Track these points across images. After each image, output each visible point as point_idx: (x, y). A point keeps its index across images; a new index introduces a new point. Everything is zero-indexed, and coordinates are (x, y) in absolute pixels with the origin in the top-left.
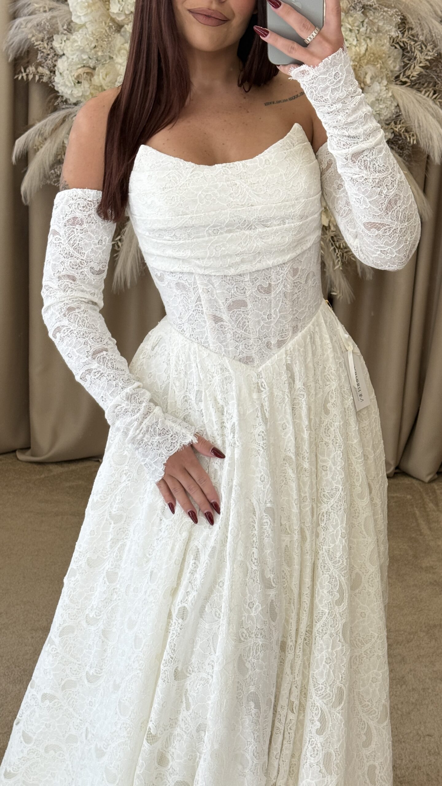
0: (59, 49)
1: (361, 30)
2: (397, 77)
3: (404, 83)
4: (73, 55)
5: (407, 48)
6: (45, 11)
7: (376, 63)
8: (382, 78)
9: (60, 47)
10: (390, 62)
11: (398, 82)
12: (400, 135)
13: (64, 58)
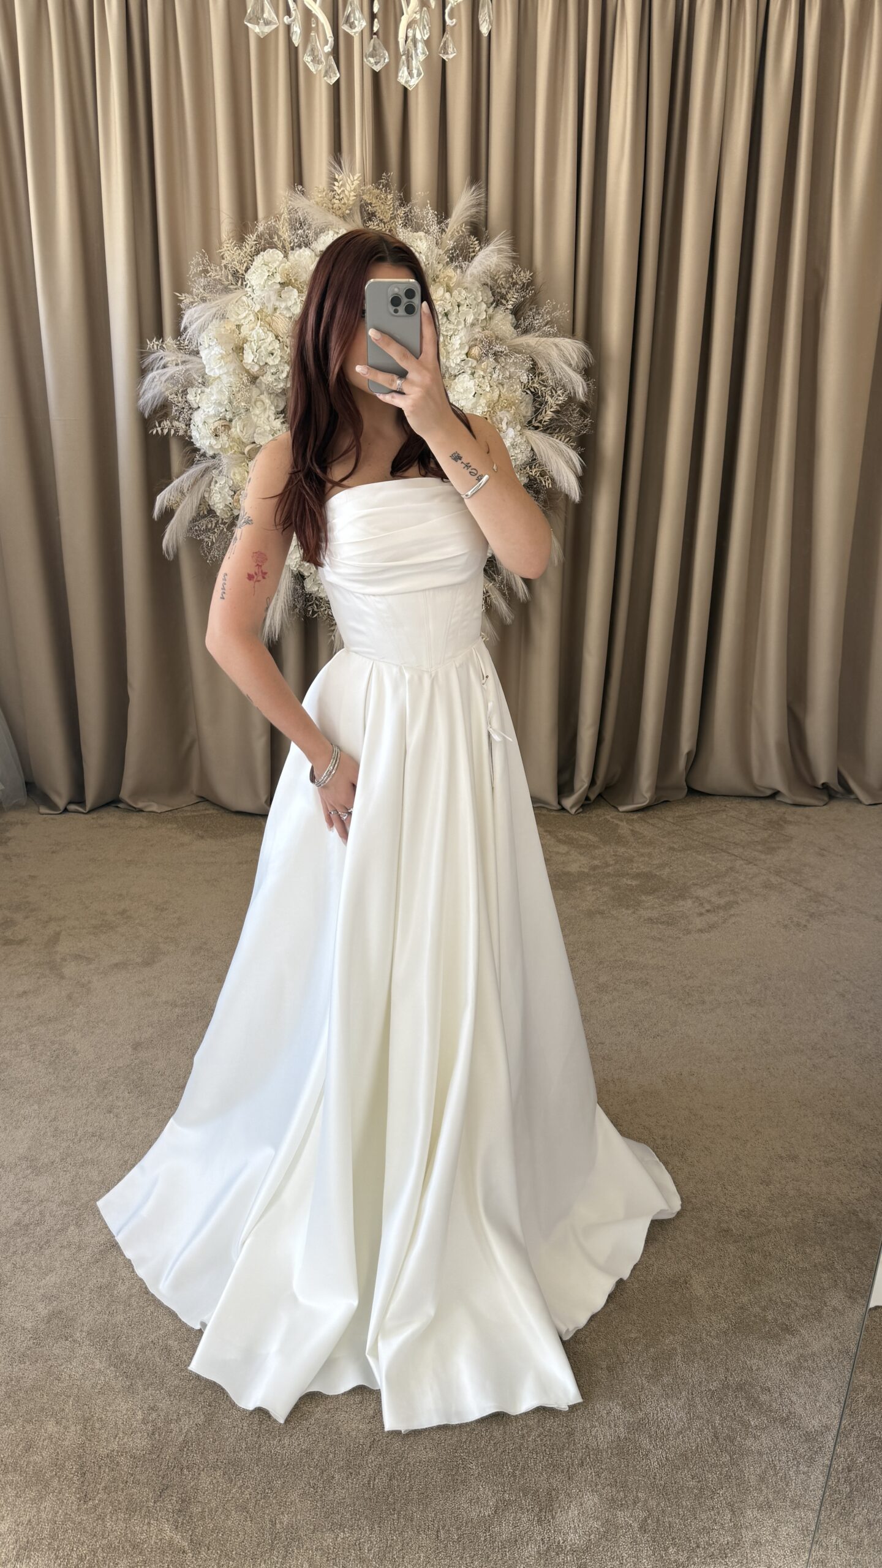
0: (194, 402)
1: (495, 376)
2: (530, 422)
3: (537, 428)
4: (209, 407)
5: (538, 393)
6: (177, 365)
7: (510, 409)
8: (516, 426)
9: (195, 400)
10: (523, 407)
11: (531, 427)
12: (536, 480)
13: (200, 411)
